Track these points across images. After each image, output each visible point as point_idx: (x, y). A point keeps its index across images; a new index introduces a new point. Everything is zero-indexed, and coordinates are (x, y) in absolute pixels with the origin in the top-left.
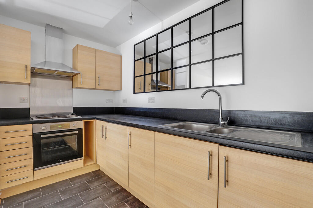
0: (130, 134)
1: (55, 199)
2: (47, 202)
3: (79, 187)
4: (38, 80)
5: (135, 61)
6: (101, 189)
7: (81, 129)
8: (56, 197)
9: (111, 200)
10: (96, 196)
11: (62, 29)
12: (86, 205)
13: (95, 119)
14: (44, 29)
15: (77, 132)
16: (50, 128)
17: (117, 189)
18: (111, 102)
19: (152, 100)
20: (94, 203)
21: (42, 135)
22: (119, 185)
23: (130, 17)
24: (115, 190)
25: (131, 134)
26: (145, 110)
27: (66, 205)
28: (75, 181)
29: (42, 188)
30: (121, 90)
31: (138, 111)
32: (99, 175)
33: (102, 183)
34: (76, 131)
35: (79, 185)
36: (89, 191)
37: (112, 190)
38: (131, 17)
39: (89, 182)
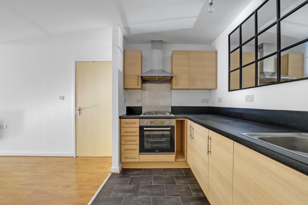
0: (209, 138)
1: (148, 182)
2: (143, 182)
3: (167, 179)
4: (147, 85)
5: (230, 53)
6: (185, 188)
7: (174, 127)
8: (149, 180)
9: (189, 204)
10: (177, 194)
11: (162, 41)
12: (167, 198)
13: (186, 118)
14: (150, 45)
15: (169, 129)
16: (150, 123)
17: (199, 195)
18: (207, 101)
19: (250, 99)
20: (173, 200)
21: (145, 128)
22: (203, 192)
23: (209, 5)
24: (196, 195)
25: (211, 139)
26: (241, 112)
27: (153, 191)
28: (166, 172)
29: (144, 169)
30: (216, 88)
31: (233, 112)
32: (187, 174)
33: (187, 183)
34: (169, 127)
35: (168, 177)
36: (174, 186)
37: (194, 194)
38: (211, 4)
39: (177, 178)
